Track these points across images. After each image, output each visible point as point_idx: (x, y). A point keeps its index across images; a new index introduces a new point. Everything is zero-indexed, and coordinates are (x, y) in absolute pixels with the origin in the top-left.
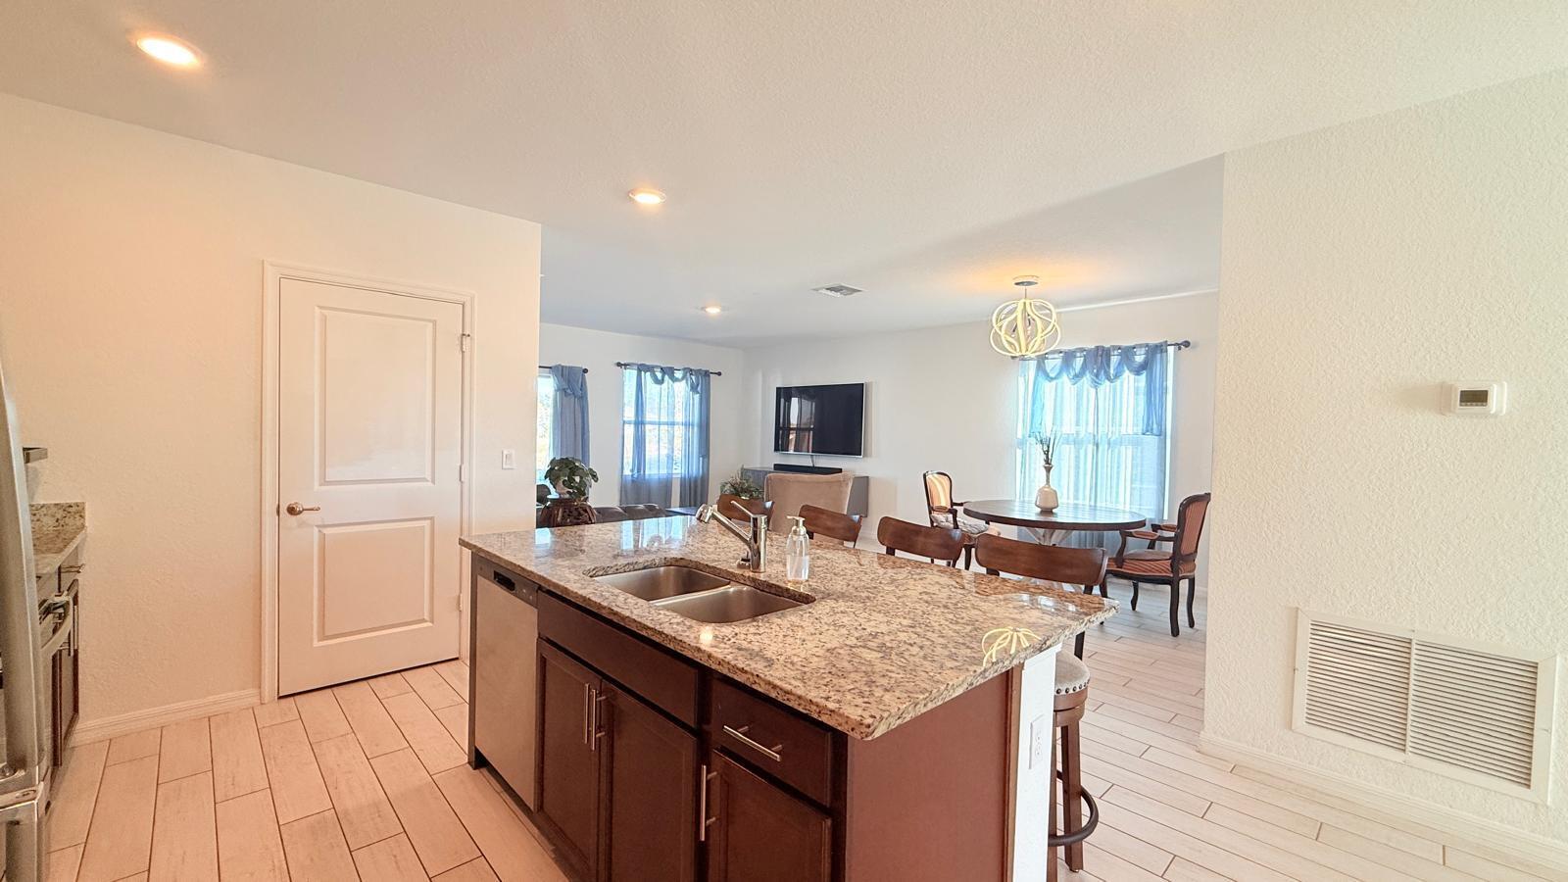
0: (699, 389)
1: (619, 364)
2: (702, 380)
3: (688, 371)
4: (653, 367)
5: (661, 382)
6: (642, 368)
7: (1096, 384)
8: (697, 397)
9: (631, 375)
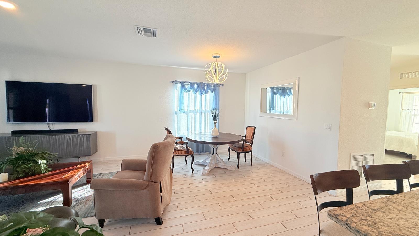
7: (201, 94)
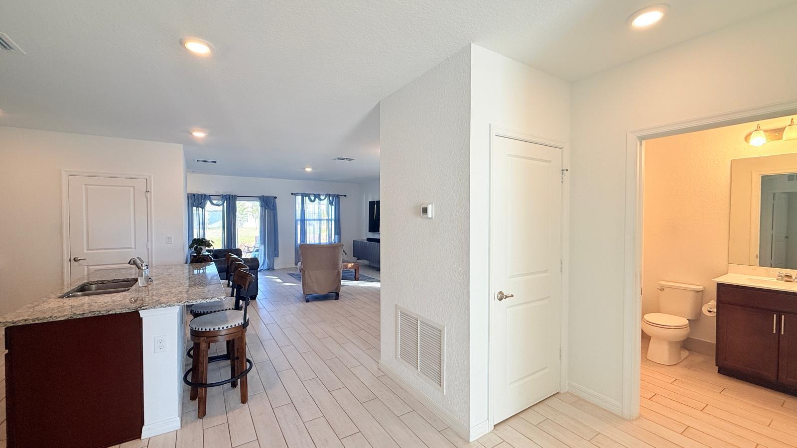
0: (334, 203)
1: (292, 194)
2: (336, 199)
3: (328, 195)
4: (310, 194)
5: (314, 201)
6: (303, 195)
8: (333, 207)
9: (299, 198)
